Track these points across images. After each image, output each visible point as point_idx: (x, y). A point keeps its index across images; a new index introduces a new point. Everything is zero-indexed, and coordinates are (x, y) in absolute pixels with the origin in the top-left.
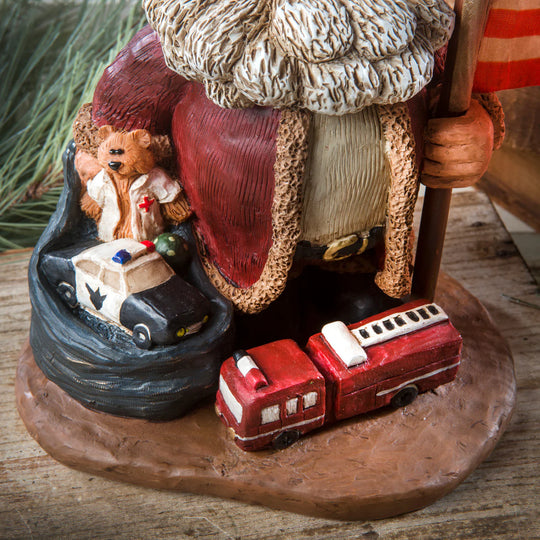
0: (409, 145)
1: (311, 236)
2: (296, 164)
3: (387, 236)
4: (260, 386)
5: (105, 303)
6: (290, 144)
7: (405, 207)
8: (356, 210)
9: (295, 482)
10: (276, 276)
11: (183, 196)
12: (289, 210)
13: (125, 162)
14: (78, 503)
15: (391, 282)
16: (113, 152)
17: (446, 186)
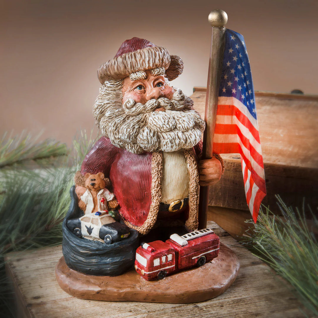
0: (195, 165)
1: (164, 200)
2: (159, 170)
3: (190, 202)
4: (153, 251)
5: (93, 231)
6: (156, 163)
7: (196, 188)
8: (179, 190)
9: (168, 289)
10: (154, 214)
11: (115, 198)
12: (157, 187)
13: (96, 183)
14: (87, 308)
15: (192, 221)
16: (92, 180)
17: (207, 185)
